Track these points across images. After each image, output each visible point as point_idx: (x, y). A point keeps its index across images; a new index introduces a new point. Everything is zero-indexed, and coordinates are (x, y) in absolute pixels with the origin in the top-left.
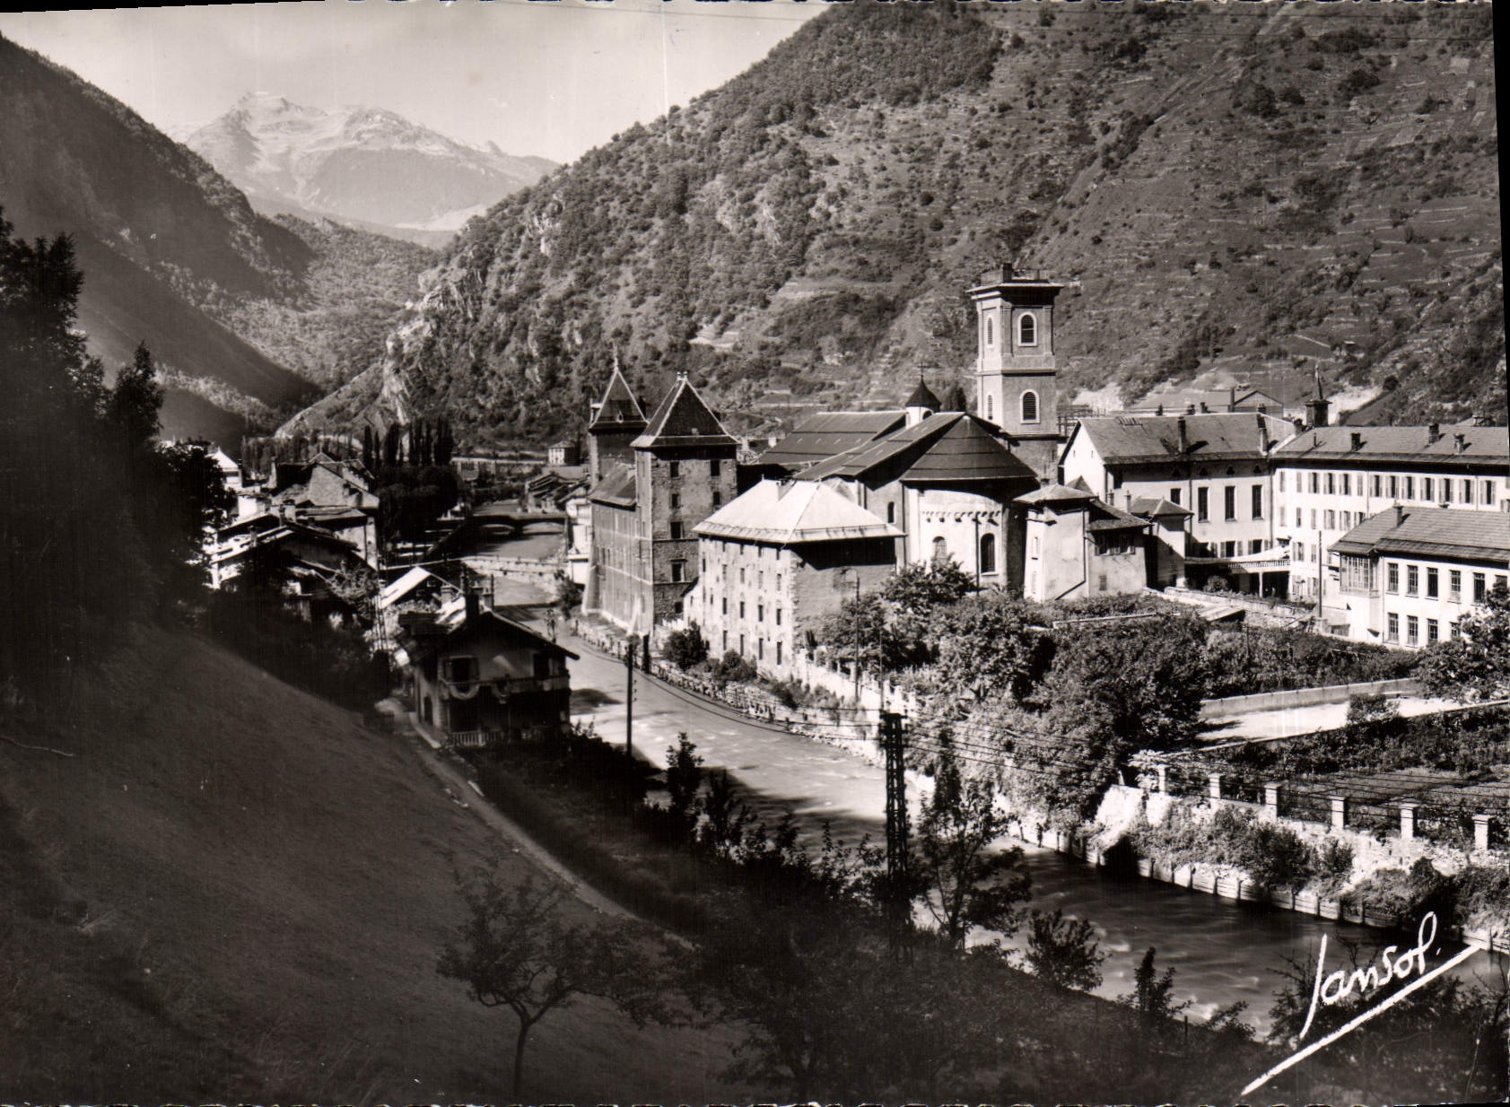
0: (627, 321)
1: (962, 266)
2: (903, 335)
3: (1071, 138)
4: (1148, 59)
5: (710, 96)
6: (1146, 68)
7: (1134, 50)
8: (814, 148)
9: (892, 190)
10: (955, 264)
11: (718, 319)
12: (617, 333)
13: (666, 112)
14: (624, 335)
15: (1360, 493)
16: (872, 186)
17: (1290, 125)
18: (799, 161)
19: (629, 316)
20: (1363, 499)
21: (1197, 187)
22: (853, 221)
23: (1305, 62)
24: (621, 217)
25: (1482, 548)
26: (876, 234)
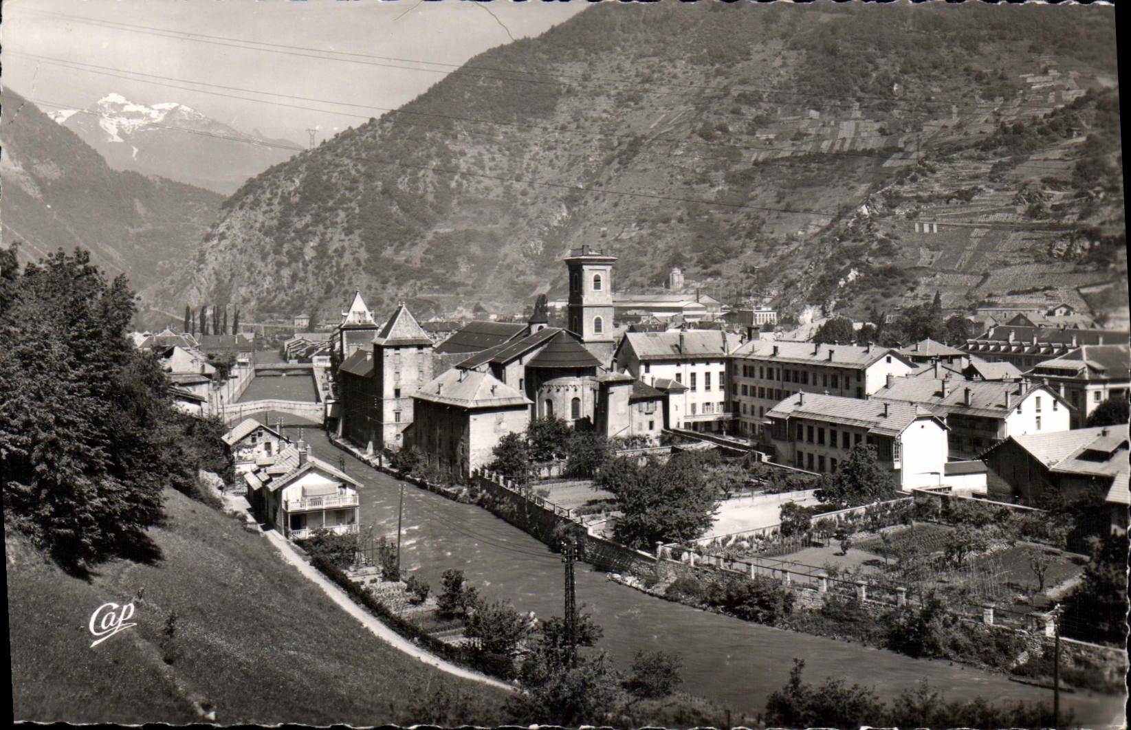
0: (342, 244)
1: (539, 217)
2: (506, 256)
3: (601, 147)
4: (644, 103)
5: (393, 113)
6: (642, 108)
7: (636, 99)
8: (454, 147)
9: (499, 172)
10: (535, 215)
11: (396, 244)
12: (336, 251)
13: (367, 121)
14: (340, 253)
15: (778, 379)
16: (487, 169)
17: (721, 144)
18: (444, 154)
19: (343, 241)
20: (780, 382)
21: (672, 176)
22: (477, 189)
23: (731, 108)
24: (339, 182)
25: (848, 419)
26: (490, 197)
